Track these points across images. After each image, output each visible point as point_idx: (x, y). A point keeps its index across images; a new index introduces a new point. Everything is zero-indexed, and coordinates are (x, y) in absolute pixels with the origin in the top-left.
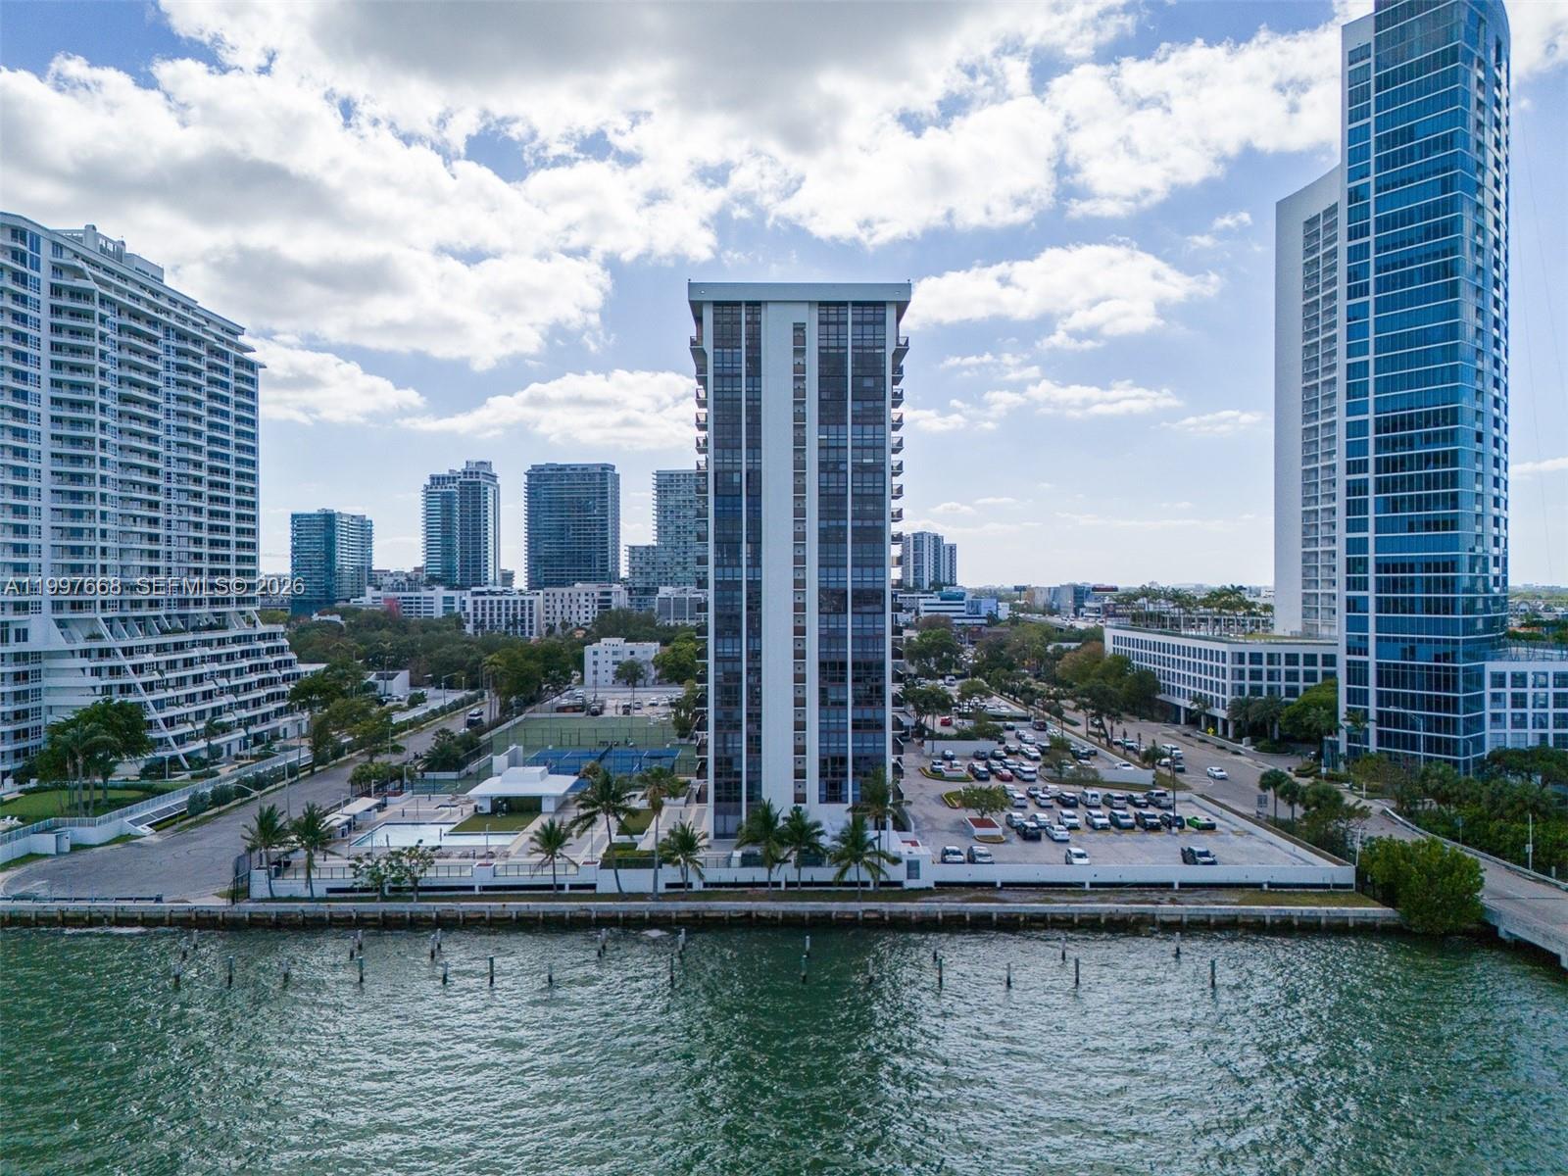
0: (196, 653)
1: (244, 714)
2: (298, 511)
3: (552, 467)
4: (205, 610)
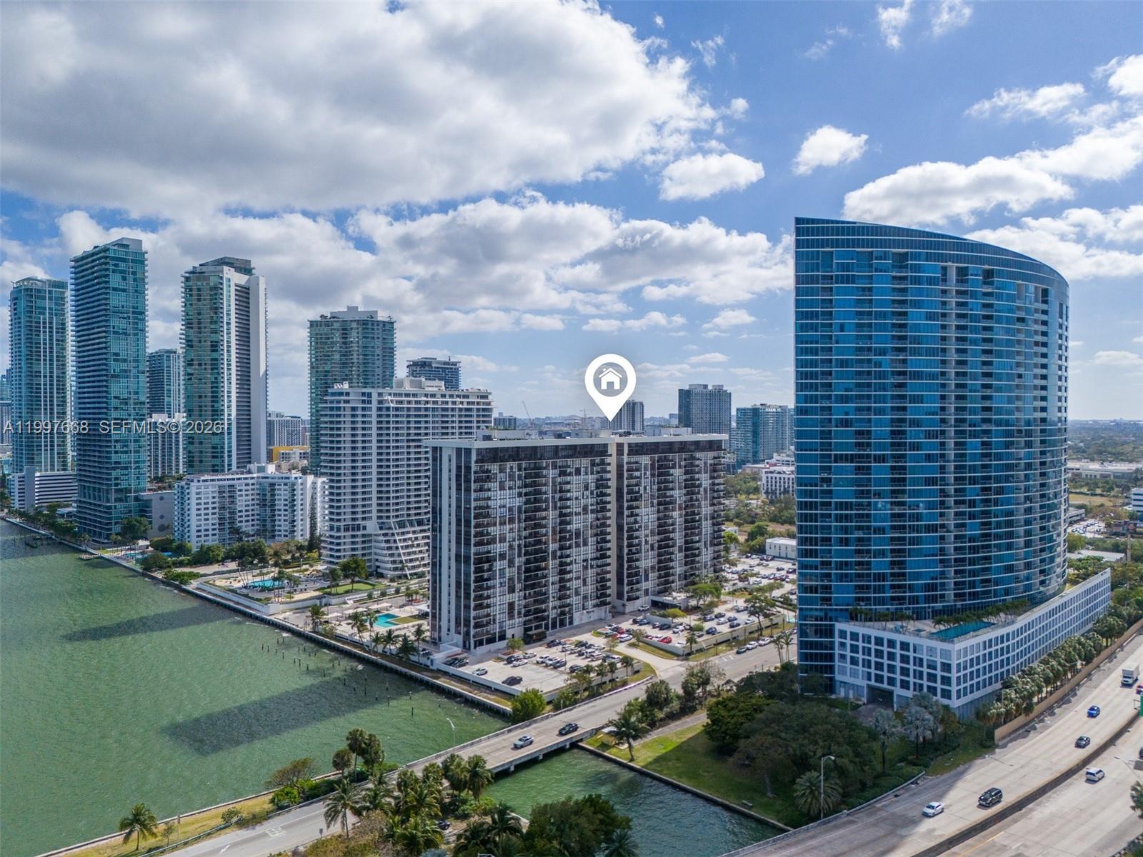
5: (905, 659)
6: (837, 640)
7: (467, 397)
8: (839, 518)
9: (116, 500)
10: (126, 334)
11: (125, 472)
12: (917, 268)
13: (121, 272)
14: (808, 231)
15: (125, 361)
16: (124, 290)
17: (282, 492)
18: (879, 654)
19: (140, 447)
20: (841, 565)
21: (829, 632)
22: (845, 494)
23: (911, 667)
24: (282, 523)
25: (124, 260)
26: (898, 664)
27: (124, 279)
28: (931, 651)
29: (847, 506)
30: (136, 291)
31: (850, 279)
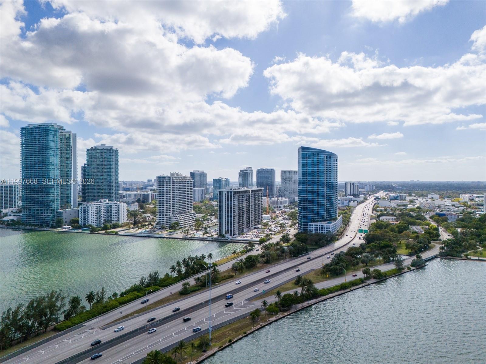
0: (185, 216)
1: (190, 223)
2: (214, 179)
3: (261, 169)
4: (186, 211)
5: (322, 228)
6: (309, 226)
7: (187, 178)
8: (309, 203)
9: (51, 213)
10: (54, 156)
11: (53, 203)
12: (320, 156)
13: (52, 135)
14: (303, 149)
15: (53, 165)
16: (53, 141)
17: (115, 208)
18: (317, 228)
19: (58, 194)
20: (309, 212)
21: (308, 225)
22: (310, 199)
23: (323, 229)
24: (115, 218)
25: (53, 131)
26: (321, 229)
27: (53, 137)
28: (327, 226)
29: (310, 201)
30: (57, 141)
31: (310, 158)
